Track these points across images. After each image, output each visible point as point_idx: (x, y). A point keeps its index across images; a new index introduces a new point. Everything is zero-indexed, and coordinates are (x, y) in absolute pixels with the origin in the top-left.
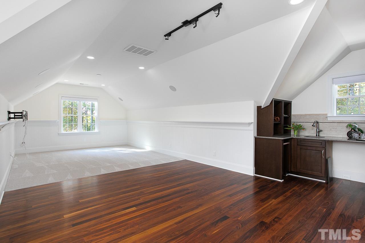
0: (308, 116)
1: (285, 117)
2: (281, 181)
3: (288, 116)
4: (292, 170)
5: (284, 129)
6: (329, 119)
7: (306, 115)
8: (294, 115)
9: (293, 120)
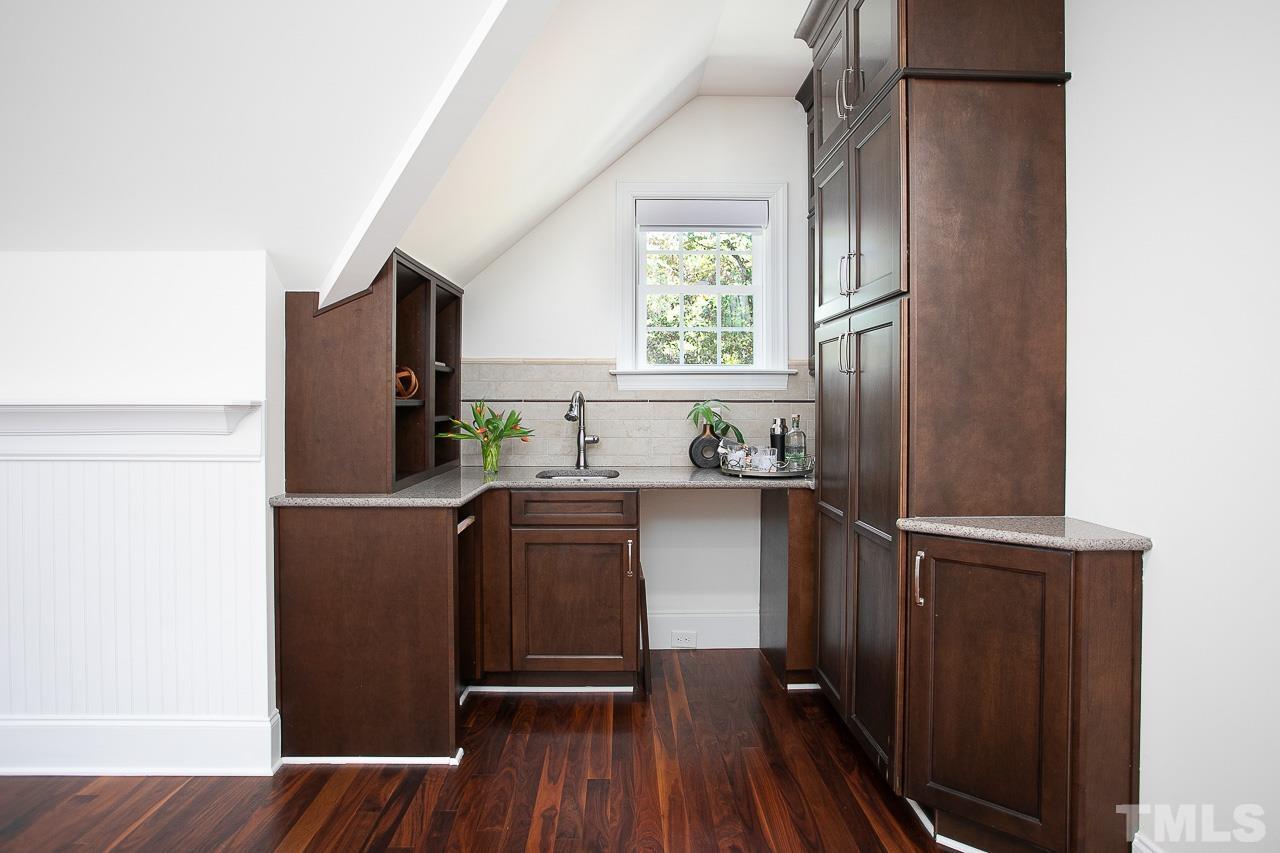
0: (535, 367)
1: (439, 374)
2: (454, 761)
3: (447, 370)
4: (490, 666)
5: (439, 441)
6: (625, 386)
7: (529, 363)
8: (472, 364)
9: (469, 387)
